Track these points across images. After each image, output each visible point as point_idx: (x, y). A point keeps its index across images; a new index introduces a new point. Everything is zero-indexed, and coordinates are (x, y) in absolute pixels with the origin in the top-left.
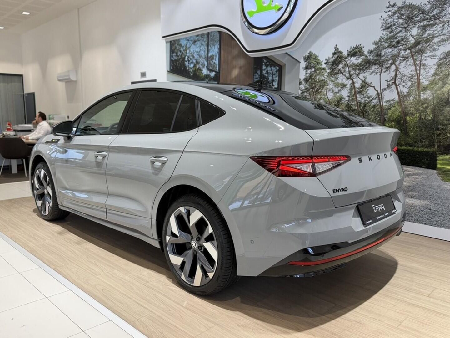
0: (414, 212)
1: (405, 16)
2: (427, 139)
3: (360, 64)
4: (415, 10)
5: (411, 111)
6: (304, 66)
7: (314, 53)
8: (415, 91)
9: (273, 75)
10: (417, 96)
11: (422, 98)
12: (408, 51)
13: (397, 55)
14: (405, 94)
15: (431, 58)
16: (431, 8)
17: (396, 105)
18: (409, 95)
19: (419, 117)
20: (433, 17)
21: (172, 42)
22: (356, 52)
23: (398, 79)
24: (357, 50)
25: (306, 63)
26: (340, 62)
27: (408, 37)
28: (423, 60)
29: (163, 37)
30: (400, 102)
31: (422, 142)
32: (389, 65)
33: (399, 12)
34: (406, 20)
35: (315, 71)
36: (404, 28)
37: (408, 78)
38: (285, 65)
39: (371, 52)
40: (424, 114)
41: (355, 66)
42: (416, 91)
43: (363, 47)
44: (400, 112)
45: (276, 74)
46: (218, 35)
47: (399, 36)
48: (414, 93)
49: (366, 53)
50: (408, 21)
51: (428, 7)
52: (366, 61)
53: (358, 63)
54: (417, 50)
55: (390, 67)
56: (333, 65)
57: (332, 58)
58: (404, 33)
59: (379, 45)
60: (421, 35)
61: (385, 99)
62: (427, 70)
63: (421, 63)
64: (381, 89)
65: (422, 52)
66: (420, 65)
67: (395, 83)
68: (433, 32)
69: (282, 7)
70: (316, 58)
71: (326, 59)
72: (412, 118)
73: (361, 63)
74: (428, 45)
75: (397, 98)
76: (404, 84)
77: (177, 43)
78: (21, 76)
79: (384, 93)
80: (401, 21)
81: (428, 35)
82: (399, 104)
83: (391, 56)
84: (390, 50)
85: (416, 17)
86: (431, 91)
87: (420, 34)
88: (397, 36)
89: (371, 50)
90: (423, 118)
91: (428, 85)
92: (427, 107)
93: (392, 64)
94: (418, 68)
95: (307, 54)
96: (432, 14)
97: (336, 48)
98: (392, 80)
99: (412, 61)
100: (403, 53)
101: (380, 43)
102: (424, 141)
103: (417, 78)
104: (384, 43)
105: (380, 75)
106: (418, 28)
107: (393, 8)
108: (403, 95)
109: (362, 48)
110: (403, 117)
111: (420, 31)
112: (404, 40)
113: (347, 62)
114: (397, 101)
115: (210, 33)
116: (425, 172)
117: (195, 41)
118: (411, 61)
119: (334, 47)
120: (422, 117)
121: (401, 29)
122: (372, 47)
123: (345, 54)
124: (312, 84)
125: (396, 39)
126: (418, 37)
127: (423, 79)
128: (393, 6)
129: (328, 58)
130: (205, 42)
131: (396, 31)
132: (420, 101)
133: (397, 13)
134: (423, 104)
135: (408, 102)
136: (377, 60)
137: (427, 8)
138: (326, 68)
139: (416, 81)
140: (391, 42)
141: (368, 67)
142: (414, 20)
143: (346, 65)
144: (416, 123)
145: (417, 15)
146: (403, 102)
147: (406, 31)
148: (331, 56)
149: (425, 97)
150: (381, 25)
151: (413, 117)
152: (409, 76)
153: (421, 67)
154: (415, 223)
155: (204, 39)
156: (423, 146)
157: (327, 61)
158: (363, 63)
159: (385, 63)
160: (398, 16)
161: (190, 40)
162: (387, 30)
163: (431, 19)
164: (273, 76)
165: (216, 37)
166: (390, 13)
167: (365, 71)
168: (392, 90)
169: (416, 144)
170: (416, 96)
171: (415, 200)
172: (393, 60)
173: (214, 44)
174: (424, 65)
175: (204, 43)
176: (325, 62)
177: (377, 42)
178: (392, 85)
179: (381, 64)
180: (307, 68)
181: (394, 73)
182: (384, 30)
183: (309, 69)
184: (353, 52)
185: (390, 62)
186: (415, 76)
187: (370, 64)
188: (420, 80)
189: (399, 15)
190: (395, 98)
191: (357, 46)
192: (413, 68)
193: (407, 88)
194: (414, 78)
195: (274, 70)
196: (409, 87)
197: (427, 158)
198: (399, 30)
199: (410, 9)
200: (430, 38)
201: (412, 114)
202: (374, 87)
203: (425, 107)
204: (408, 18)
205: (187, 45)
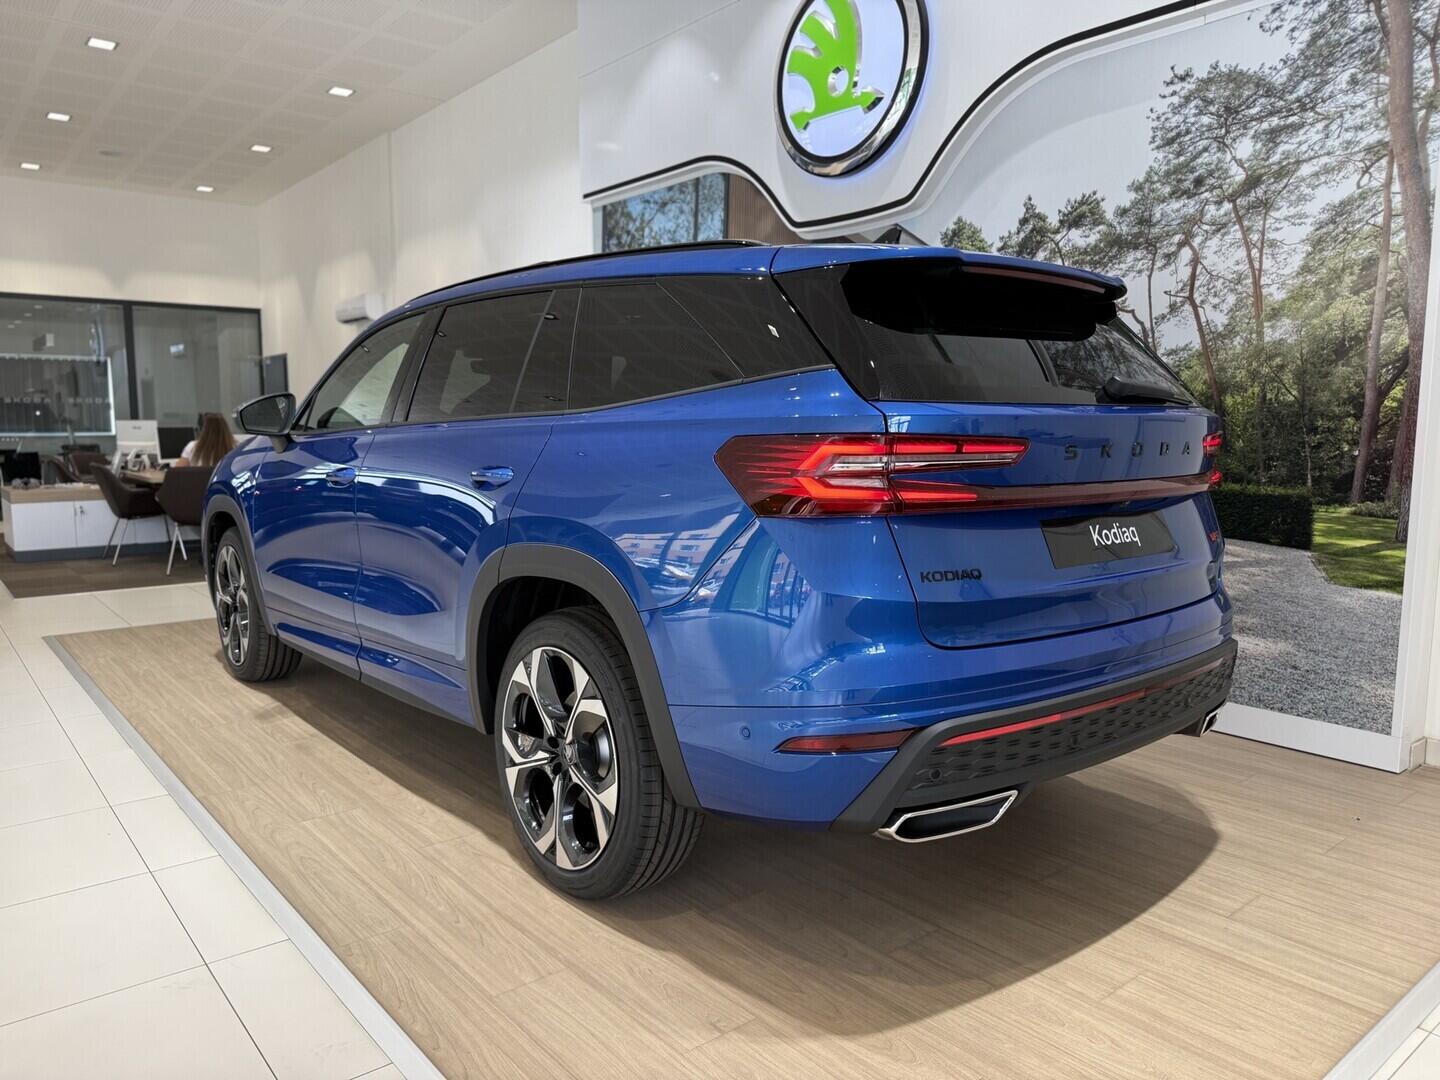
0: (1248, 675)
1: (1217, 106)
2: (1283, 460)
3: (1096, 249)
4: (1244, 85)
5: (1238, 379)
7: (968, 222)
8: (1247, 321)
10: (1254, 336)
11: (1267, 339)
12: (1227, 206)
13: (1197, 218)
14: (1221, 329)
15: (1293, 224)
16: (1290, 78)
17: (1194, 362)
18: (1230, 331)
19: (1261, 394)
20: (1297, 104)
21: (609, 208)
22: (1082, 213)
23: (1200, 286)
24: (1084, 208)
26: (1039, 244)
27: (1225, 166)
28: (1270, 230)
29: (586, 196)
30: (1206, 353)
31: (1268, 468)
32: (1173, 249)
33: (1201, 94)
34: (1221, 116)
36: (1215, 139)
37: (1227, 284)
39: (1123, 212)
40: (1274, 387)
41: (1080, 254)
42: (1250, 319)
43: (1103, 200)
44: (1205, 383)
46: (721, 185)
47: (1202, 163)
48: (1245, 325)
49: (1109, 215)
50: (1226, 120)
51: (1281, 76)
52: (1110, 238)
53: (1088, 245)
54: (1253, 202)
55: (1175, 254)
57: (1018, 233)
58: (1215, 153)
59: (1146, 191)
60: (1263, 159)
61: (1163, 346)
62: (1280, 258)
63: (1263, 239)
64: (1153, 316)
65: (1265, 205)
66: (1262, 244)
67: (1191, 299)
68: (1298, 147)
69: (879, 100)
70: (974, 234)
71: (1002, 238)
72: (1239, 400)
73: (1096, 246)
74: (1282, 185)
75: (1197, 344)
76: (1216, 301)
77: (620, 209)
78: (257, 312)
79: (1159, 328)
80: (1206, 120)
81: (1283, 157)
82: (1203, 359)
83: (1179, 221)
84: (1175, 205)
85: (1248, 107)
86: (1293, 320)
87: (1259, 154)
88: (1195, 163)
89: (1122, 206)
90: (1271, 399)
91: (1283, 301)
92: (1281, 367)
93: (1181, 245)
94: (1255, 253)
95: (952, 227)
96: (1295, 95)
97: (1029, 206)
98: (1182, 290)
99: (1239, 235)
100: (1212, 211)
101: (1147, 185)
102: (1275, 466)
103: (1252, 283)
104: (1158, 185)
105: (1150, 277)
106: (1253, 137)
107: (1185, 84)
108: (1213, 333)
109: (1098, 203)
110: (1215, 397)
111: (1259, 145)
112: (1216, 175)
113: (1057, 244)
114: (1197, 350)
115: (701, 179)
116: (1279, 558)
117: (664, 204)
118: (1235, 232)
119: (1023, 202)
120: (1269, 396)
121: (1205, 142)
122: (1127, 199)
123: (1053, 220)
125: (1192, 172)
126: (1254, 162)
127: (1268, 285)
128: (1182, 79)
129: (1006, 234)
130: (688, 204)
131: (1191, 149)
132: (1263, 349)
133: (1195, 98)
134: (1270, 358)
135: (1226, 354)
136: (1140, 234)
137: (1280, 78)
139: (1251, 291)
140: (1180, 181)
141: (1115, 257)
142: (1244, 116)
143: (1055, 252)
144: (1252, 412)
145: (1251, 100)
146: (1214, 354)
147: (1219, 149)
148: (1014, 230)
149: (1277, 335)
150: (1151, 134)
151: (1242, 397)
152: (1231, 276)
153: (1264, 251)
154: (1252, 706)
155: (685, 198)
156: (1271, 481)
157: (1005, 244)
158: (1102, 245)
159: (1162, 242)
160: (1197, 107)
161: (652, 200)
162: (1167, 148)
163: (1291, 109)
165: (716, 189)
166: (1176, 100)
167: (1108, 268)
168: (1183, 321)
169: (1252, 475)
170: (1251, 334)
171: (1250, 640)
172: (1184, 233)
173: (712, 209)
174: (1273, 244)
175: (686, 208)
176: (1000, 244)
177: (1141, 184)
178: (1182, 306)
179: (1151, 246)
181: (1188, 270)
182: (1158, 148)
184: (1075, 214)
185: (1177, 238)
186: (1247, 277)
187: (1121, 248)
188: (1260, 287)
189: (1200, 102)
190: (1191, 343)
191: (1084, 196)
192: (1242, 253)
193: (1226, 311)
194: (1244, 282)
196: (1232, 310)
197: (1283, 516)
198: (1201, 148)
199: (1231, 86)
200: (1289, 164)
201: (1241, 388)
202: (1132, 312)
203: (1277, 366)
204: (1227, 109)
205: (643, 215)
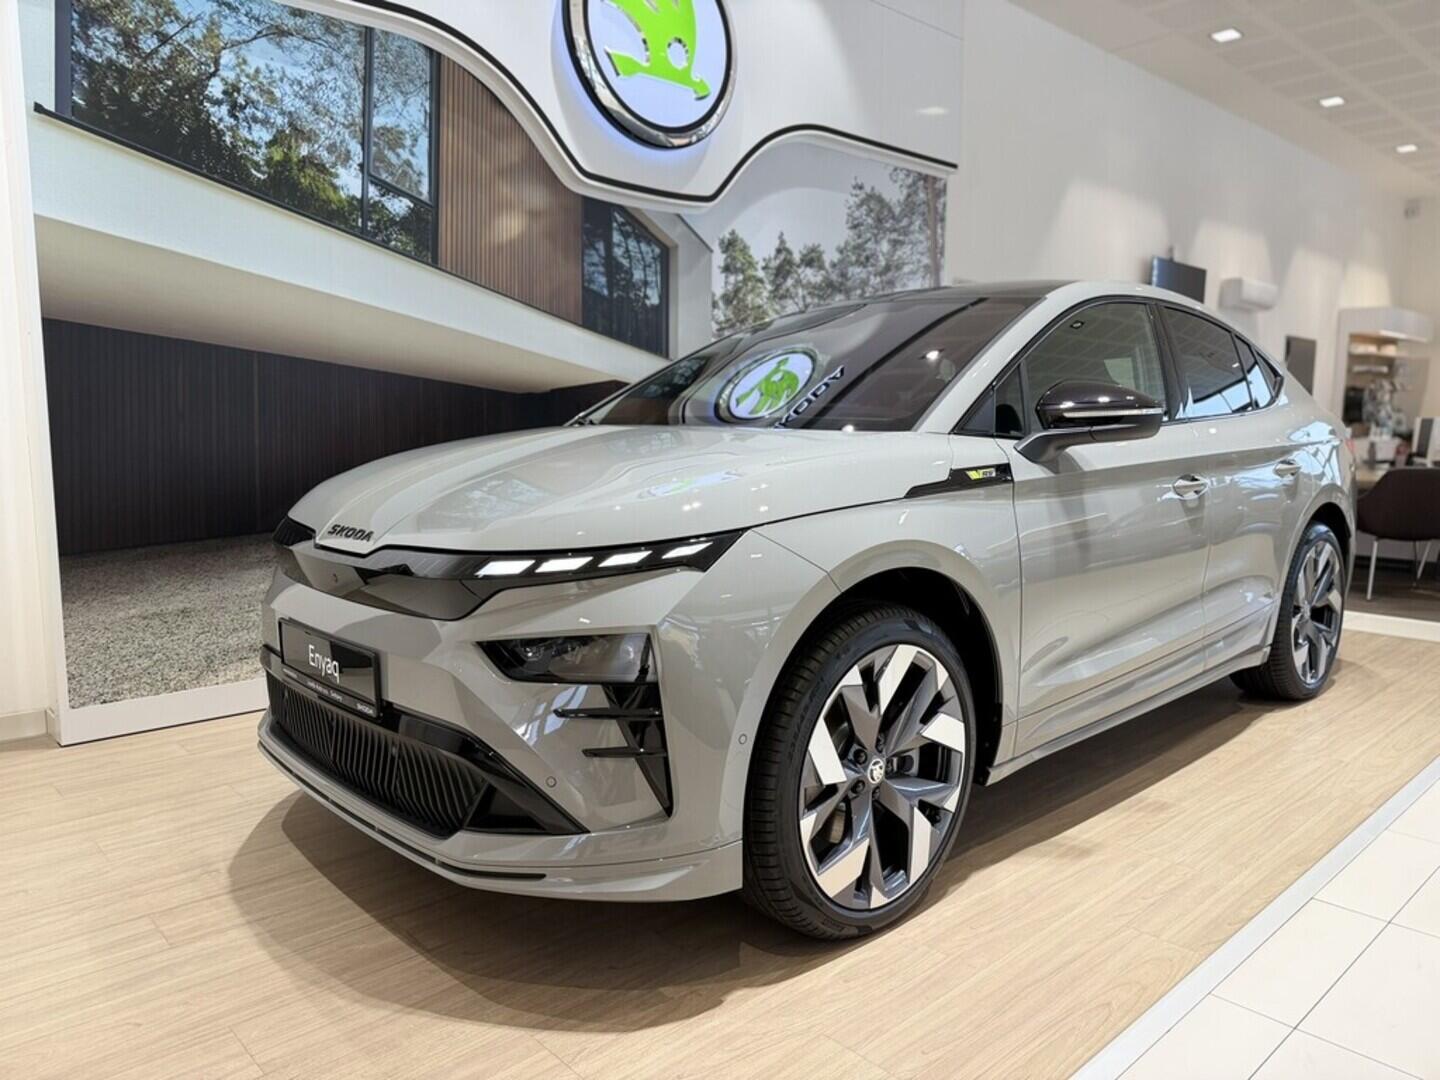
6: (722, 264)
9: (645, 267)
22: (812, 259)
24: (813, 255)
25: (724, 256)
26: (789, 273)
35: (745, 281)
38: (676, 247)
39: (834, 265)
43: (822, 252)
45: (653, 265)
46: (423, 60)
49: (827, 265)
56: (777, 275)
57: (776, 258)
70: (745, 249)
71: (764, 260)
95: (728, 236)
97: (782, 240)
107: (860, 192)
109: (819, 253)
113: (799, 275)
119: (777, 235)
122: (836, 257)
123: (797, 257)
124: (739, 310)
125: (865, 252)
128: (860, 188)
129: (767, 257)
131: (864, 236)
133: (865, 204)
136: (842, 283)
137: (897, 211)
138: (765, 280)
140: (859, 255)
141: (829, 296)
142: (885, 227)
143: (796, 282)
147: (876, 243)
148: (772, 255)
157: (767, 264)
158: (823, 285)
164: (644, 270)
166: (857, 200)
176: (764, 264)
180: (727, 269)
183: (732, 273)
184: (807, 256)
185: (859, 293)
187: (833, 290)
189: (867, 208)
191: (813, 245)
195: (647, 253)
198: (868, 238)
199: (881, 205)
200: (900, 263)
204: (878, 219)
